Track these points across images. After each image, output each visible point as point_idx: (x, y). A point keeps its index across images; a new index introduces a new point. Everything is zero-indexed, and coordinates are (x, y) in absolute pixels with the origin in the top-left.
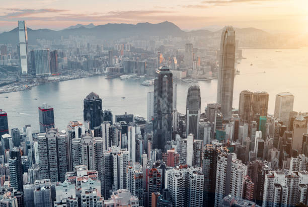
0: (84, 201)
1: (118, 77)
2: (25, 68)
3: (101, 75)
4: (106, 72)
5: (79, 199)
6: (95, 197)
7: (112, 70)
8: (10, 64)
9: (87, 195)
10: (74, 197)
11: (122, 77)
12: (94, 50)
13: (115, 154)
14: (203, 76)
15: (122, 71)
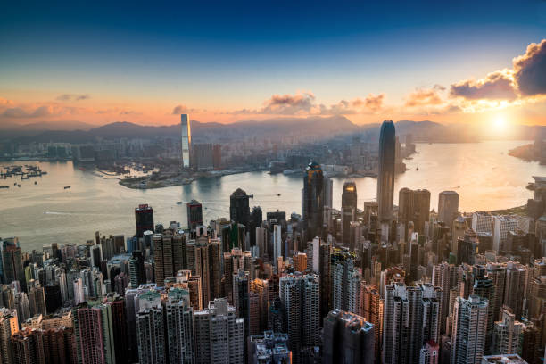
0: (169, 311)
1: (281, 172)
2: (186, 163)
3: (265, 170)
4: (270, 166)
5: (164, 308)
6: (181, 307)
7: (276, 164)
8: (173, 157)
9: (173, 305)
10: (159, 306)
11: (285, 172)
12: (261, 144)
13: (236, 257)
14: (370, 172)
15: (286, 166)
